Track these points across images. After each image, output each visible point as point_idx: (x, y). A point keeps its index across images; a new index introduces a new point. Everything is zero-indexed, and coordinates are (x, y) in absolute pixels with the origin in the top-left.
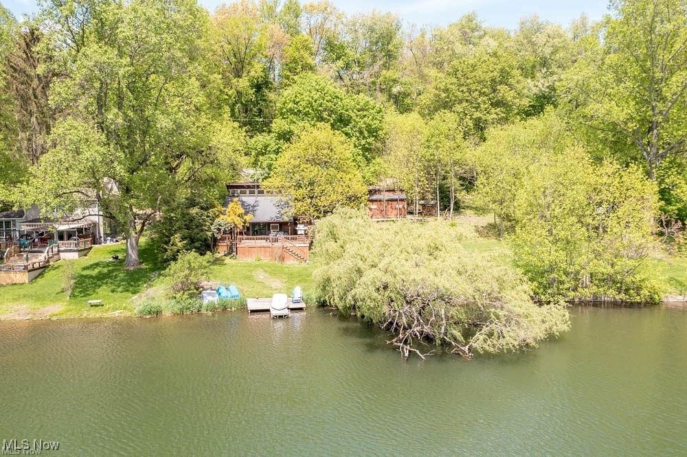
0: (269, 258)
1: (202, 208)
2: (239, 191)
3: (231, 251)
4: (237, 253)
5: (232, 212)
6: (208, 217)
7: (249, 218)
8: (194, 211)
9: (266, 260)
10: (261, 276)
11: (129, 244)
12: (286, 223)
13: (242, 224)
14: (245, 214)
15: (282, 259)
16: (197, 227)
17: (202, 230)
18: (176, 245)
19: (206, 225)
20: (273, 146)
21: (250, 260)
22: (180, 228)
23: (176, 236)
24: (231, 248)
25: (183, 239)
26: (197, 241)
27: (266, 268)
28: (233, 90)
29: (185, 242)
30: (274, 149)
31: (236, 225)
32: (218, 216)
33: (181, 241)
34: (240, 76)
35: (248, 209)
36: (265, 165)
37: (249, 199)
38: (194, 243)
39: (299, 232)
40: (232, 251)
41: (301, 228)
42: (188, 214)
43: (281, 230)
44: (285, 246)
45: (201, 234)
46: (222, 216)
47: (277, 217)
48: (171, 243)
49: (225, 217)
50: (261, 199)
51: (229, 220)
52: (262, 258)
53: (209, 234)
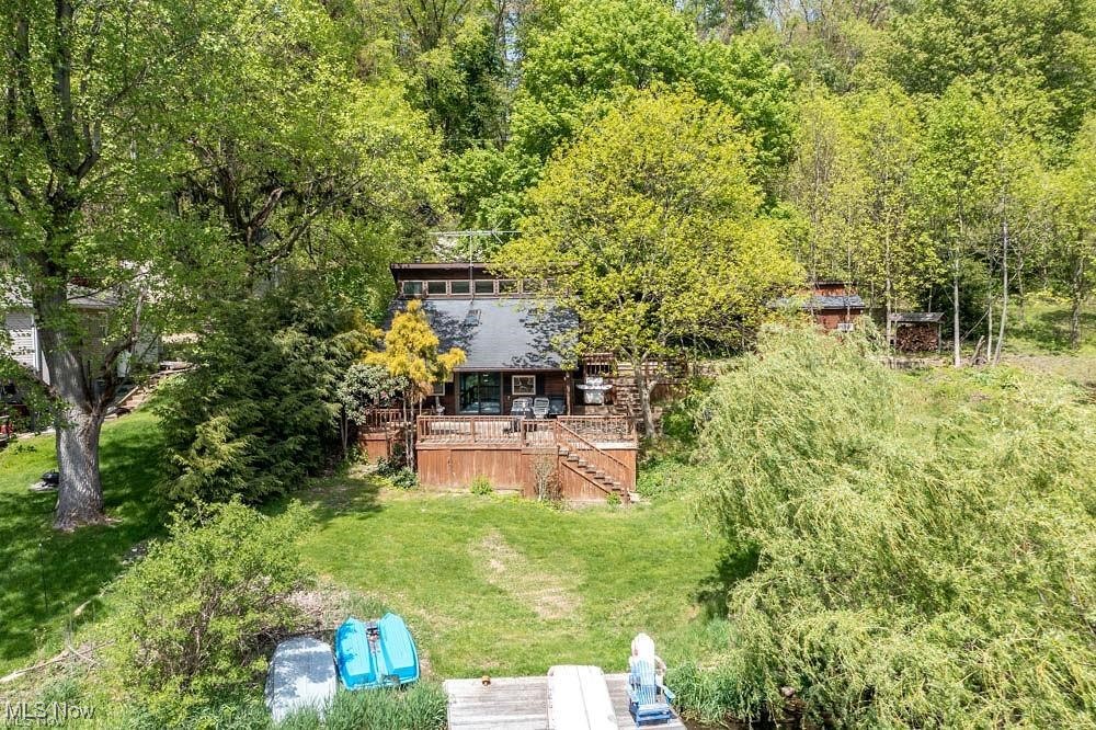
0: (515, 485)
1: (312, 330)
2: (425, 284)
3: (400, 462)
4: (415, 469)
5: (401, 342)
6: (329, 356)
7: (452, 360)
8: (286, 339)
9: (505, 493)
10: (496, 560)
11: (63, 446)
12: (557, 375)
13: (432, 378)
14: (440, 347)
15: (556, 491)
16: (297, 387)
17: (310, 399)
18: (214, 453)
19: (322, 381)
20: (513, 173)
21: (456, 491)
22: (229, 394)
23: (214, 421)
24: (399, 450)
25: (237, 432)
26: (296, 432)
27: (513, 528)
28: (419, 77)
29: (240, 444)
30: (517, 177)
31: (411, 381)
32: (358, 355)
33: (229, 440)
34: (433, 45)
35: (451, 334)
36: (492, 217)
37: (453, 307)
38: (285, 437)
39: (589, 398)
40: (404, 462)
41: (594, 386)
42: (267, 349)
43: (540, 393)
44: (564, 449)
45: (307, 410)
46: (371, 356)
47: (532, 357)
48: (197, 444)
49: (381, 356)
50: (484, 305)
51: (392, 366)
52: (492, 483)
53: (333, 408)
